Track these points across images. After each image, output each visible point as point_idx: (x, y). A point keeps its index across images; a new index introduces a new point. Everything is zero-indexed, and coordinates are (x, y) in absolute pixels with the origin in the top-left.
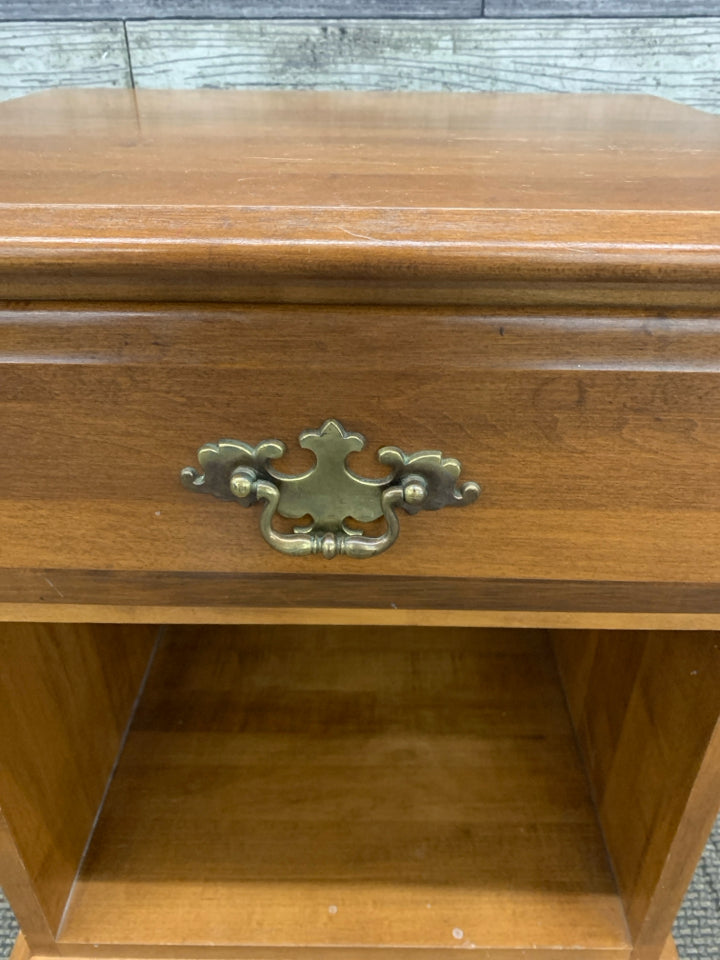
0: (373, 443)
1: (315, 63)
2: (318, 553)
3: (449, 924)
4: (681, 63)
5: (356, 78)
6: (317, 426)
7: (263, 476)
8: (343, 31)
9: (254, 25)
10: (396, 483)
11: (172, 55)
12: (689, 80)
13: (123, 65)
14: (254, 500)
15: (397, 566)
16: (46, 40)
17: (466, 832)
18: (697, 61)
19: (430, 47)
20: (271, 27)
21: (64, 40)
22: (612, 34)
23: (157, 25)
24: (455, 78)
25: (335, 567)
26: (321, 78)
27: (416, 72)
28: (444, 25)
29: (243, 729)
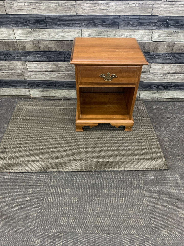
0: (111, 74)
1: (101, 33)
2: (107, 81)
3: (114, 117)
4: (138, 34)
5: (105, 35)
6: (108, 73)
7: (104, 76)
8: (104, 30)
9: (95, 30)
10: (112, 76)
11: (86, 32)
12: (139, 35)
13: (81, 33)
14: (104, 77)
15: (112, 82)
16: (73, 31)
17: (115, 111)
18: (140, 34)
19: (113, 32)
20: (97, 30)
21: (75, 31)
22: (131, 31)
23: (85, 30)
24: (116, 35)
25: (108, 82)
26: (101, 35)
27: (111, 34)
28: (114, 30)
29: (93, 104)
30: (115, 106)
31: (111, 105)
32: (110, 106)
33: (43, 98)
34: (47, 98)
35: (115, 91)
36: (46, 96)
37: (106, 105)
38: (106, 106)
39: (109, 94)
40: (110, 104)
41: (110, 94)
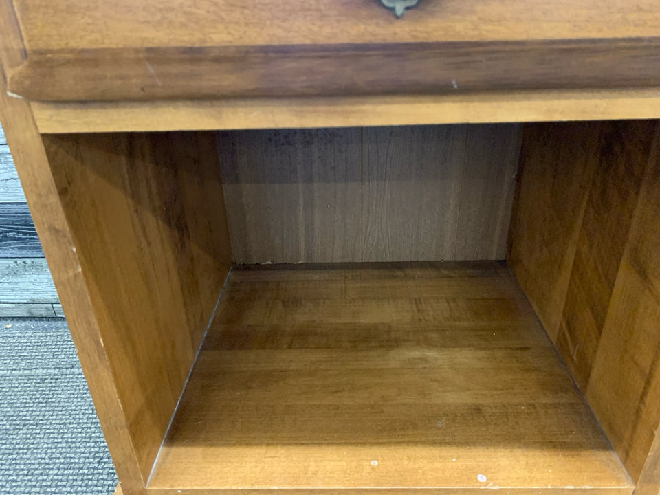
3: (473, 470)
30: (466, 357)
31: (432, 354)
32: (425, 360)
33: (22, 312)
34: (41, 311)
35: (448, 257)
36: (33, 302)
37: (393, 353)
38: (398, 357)
39: (409, 272)
40: (430, 344)
41: (418, 272)
